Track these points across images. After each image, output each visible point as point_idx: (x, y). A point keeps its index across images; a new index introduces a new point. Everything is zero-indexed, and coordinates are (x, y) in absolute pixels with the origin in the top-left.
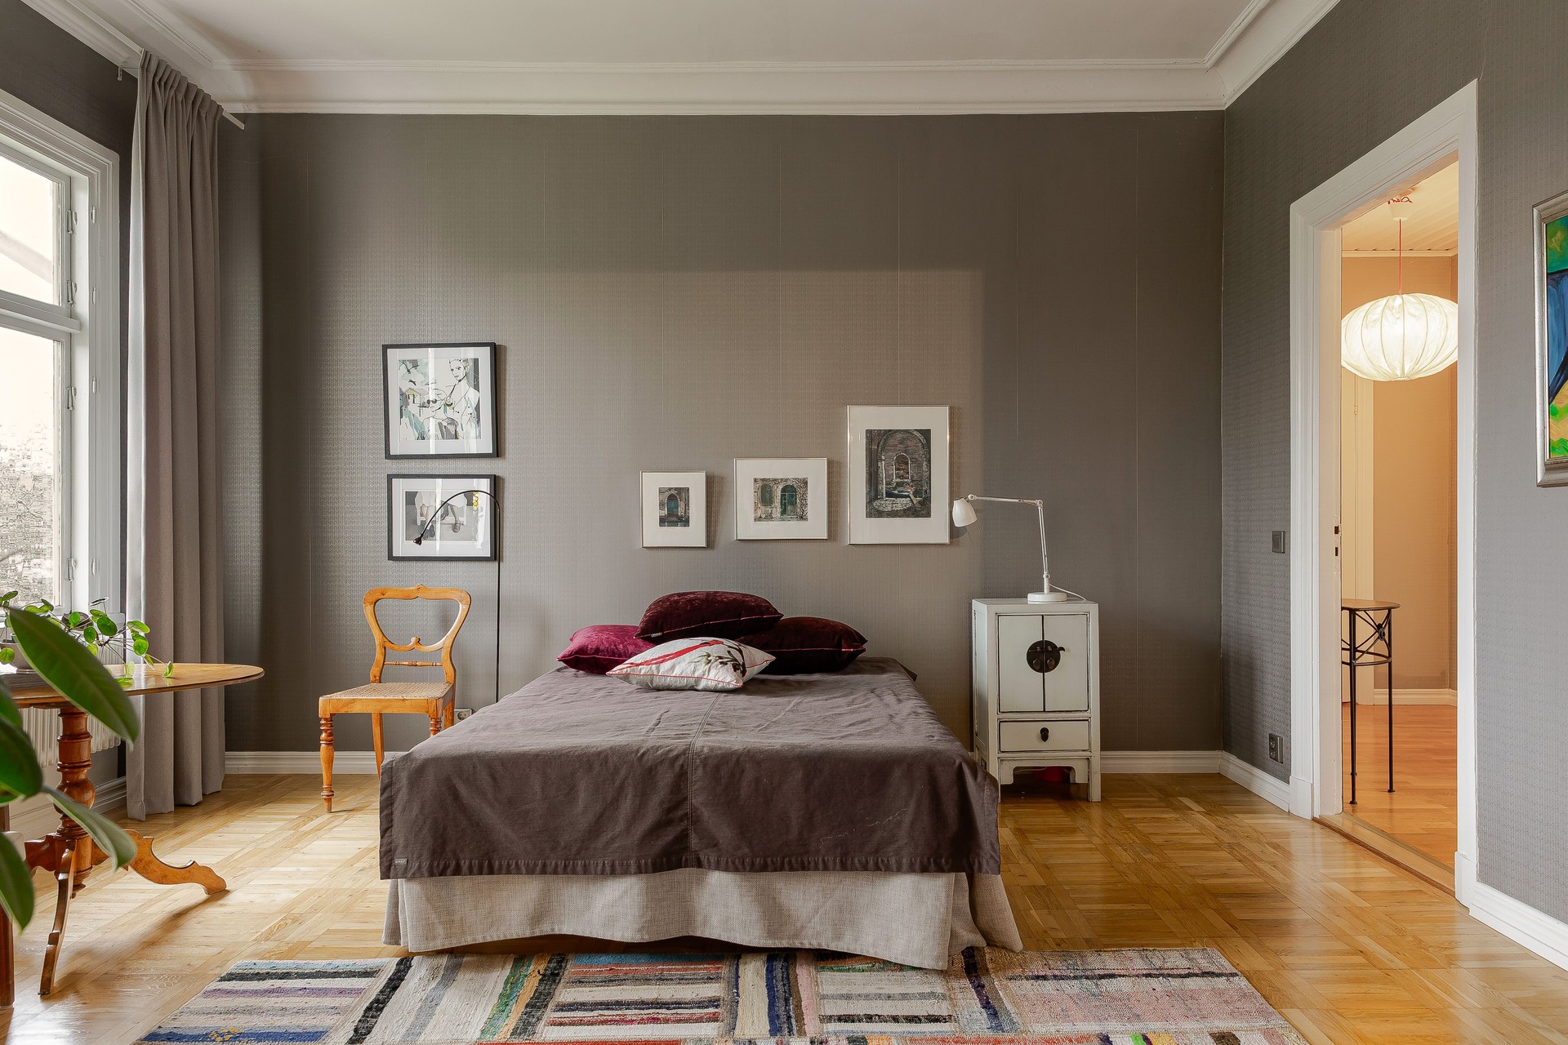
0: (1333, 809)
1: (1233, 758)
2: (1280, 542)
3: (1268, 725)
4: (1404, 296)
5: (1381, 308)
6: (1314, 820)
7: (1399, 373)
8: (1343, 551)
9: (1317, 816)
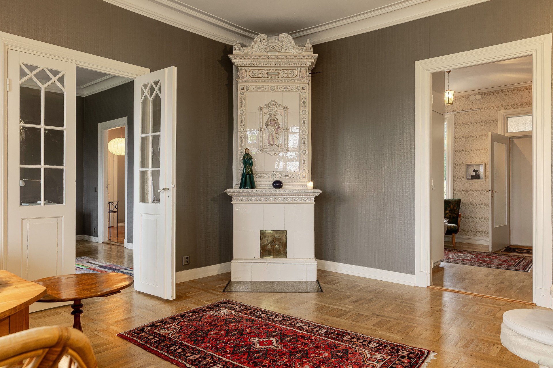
0: (106, 240)
1: (86, 236)
2: (96, 190)
3: (93, 227)
4: (122, 138)
5: (117, 141)
6: (102, 242)
7: (121, 154)
8: (108, 191)
9: (103, 242)
